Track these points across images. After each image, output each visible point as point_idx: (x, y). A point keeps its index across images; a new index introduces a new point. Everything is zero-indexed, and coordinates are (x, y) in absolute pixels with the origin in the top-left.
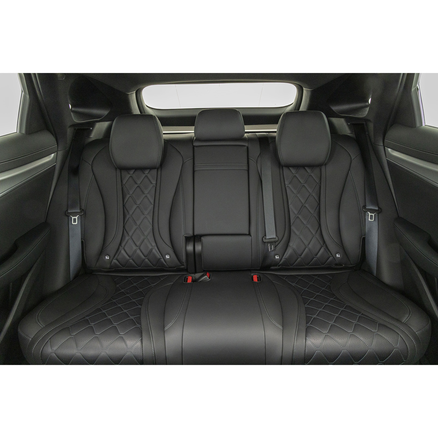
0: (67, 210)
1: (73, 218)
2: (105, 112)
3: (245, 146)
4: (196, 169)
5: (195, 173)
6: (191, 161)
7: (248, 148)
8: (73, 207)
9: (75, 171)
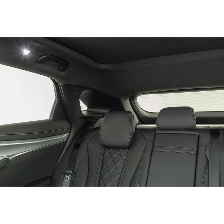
0: (65, 171)
1: (67, 176)
2: (107, 111)
3: (197, 135)
4: (154, 150)
5: (153, 153)
6: (152, 144)
7: (199, 137)
8: (68, 169)
9: (77, 146)
